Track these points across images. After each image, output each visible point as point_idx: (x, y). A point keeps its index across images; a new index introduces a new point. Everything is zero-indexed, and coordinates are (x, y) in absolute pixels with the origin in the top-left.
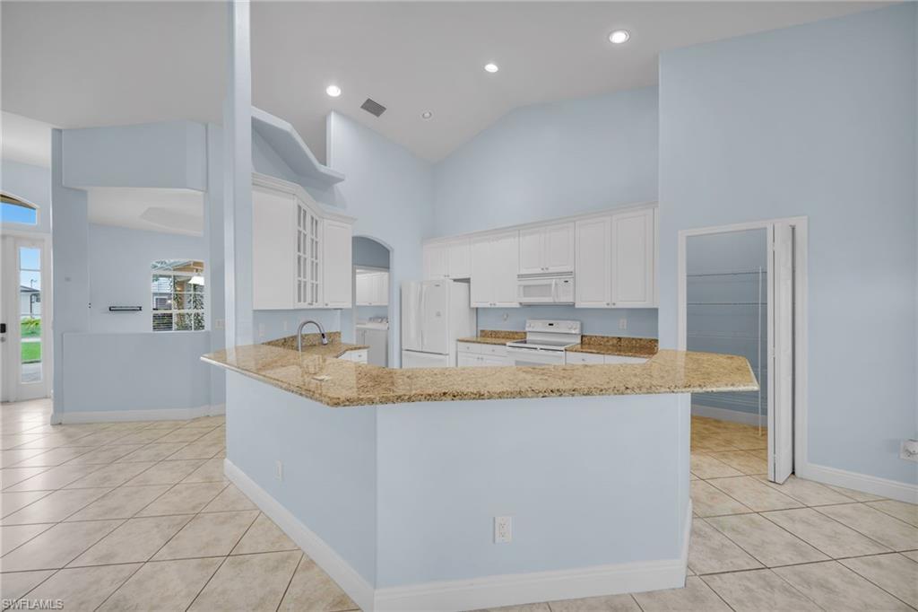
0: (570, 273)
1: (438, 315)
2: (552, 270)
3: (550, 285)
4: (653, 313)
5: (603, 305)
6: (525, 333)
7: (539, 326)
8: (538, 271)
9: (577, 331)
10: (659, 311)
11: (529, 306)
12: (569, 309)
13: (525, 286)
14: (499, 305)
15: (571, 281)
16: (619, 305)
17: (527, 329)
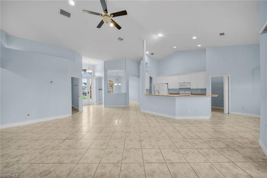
0: (189, 82)
1: (163, 90)
2: (186, 82)
3: (185, 85)
4: (205, 89)
5: (196, 88)
6: (179, 93)
7: (182, 92)
8: (183, 82)
9: (191, 93)
10: (207, 89)
11: (180, 88)
12: (189, 89)
13: (180, 85)
14: (174, 88)
15: (190, 84)
16: (199, 88)
17: (180, 93)
